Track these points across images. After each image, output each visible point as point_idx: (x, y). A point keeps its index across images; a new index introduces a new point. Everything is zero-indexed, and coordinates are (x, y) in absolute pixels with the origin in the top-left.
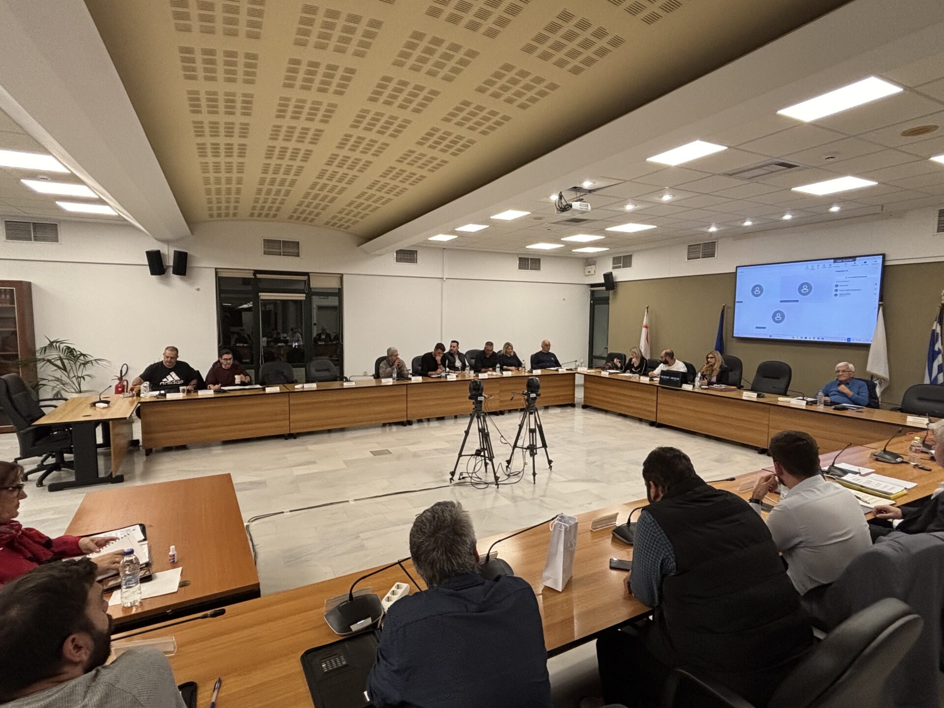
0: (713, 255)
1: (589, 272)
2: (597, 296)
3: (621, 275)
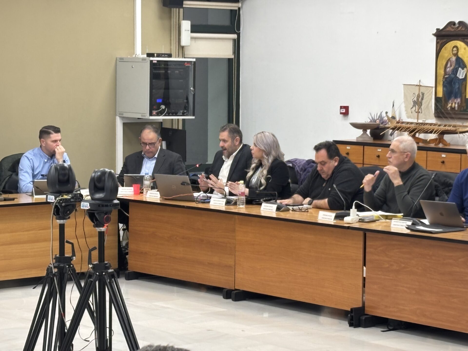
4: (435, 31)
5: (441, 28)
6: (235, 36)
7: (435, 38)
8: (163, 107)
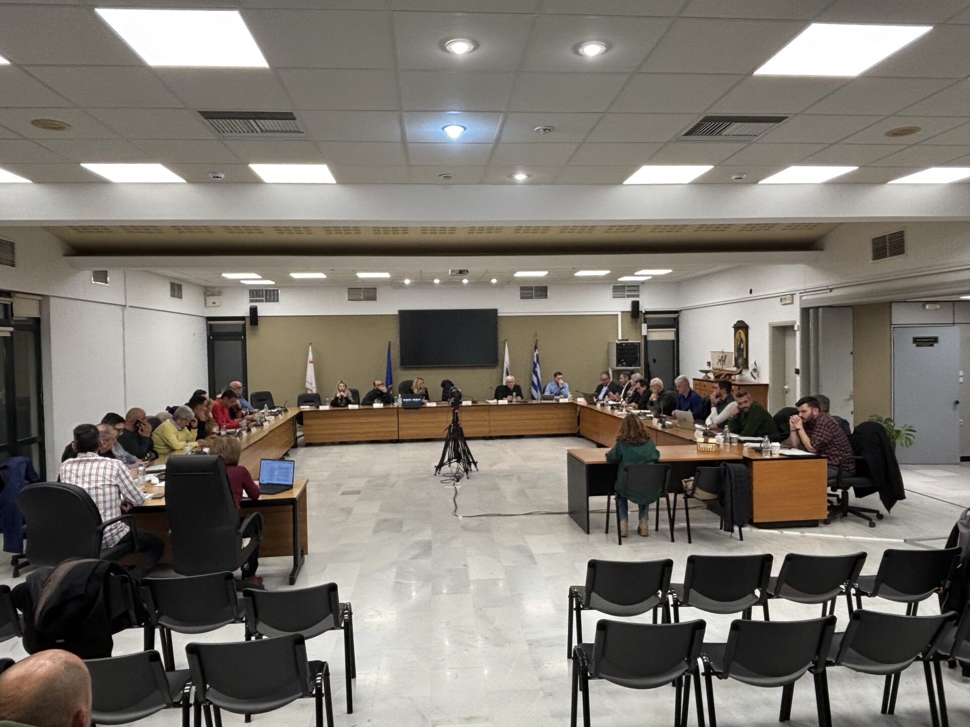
0: (374, 298)
1: (214, 303)
2: (215, 330)
3: (265, 309)
4: (733, 326)
5: (735, 323)
6: (675, 329)
7: (733, 329)
8: (624, 363)
